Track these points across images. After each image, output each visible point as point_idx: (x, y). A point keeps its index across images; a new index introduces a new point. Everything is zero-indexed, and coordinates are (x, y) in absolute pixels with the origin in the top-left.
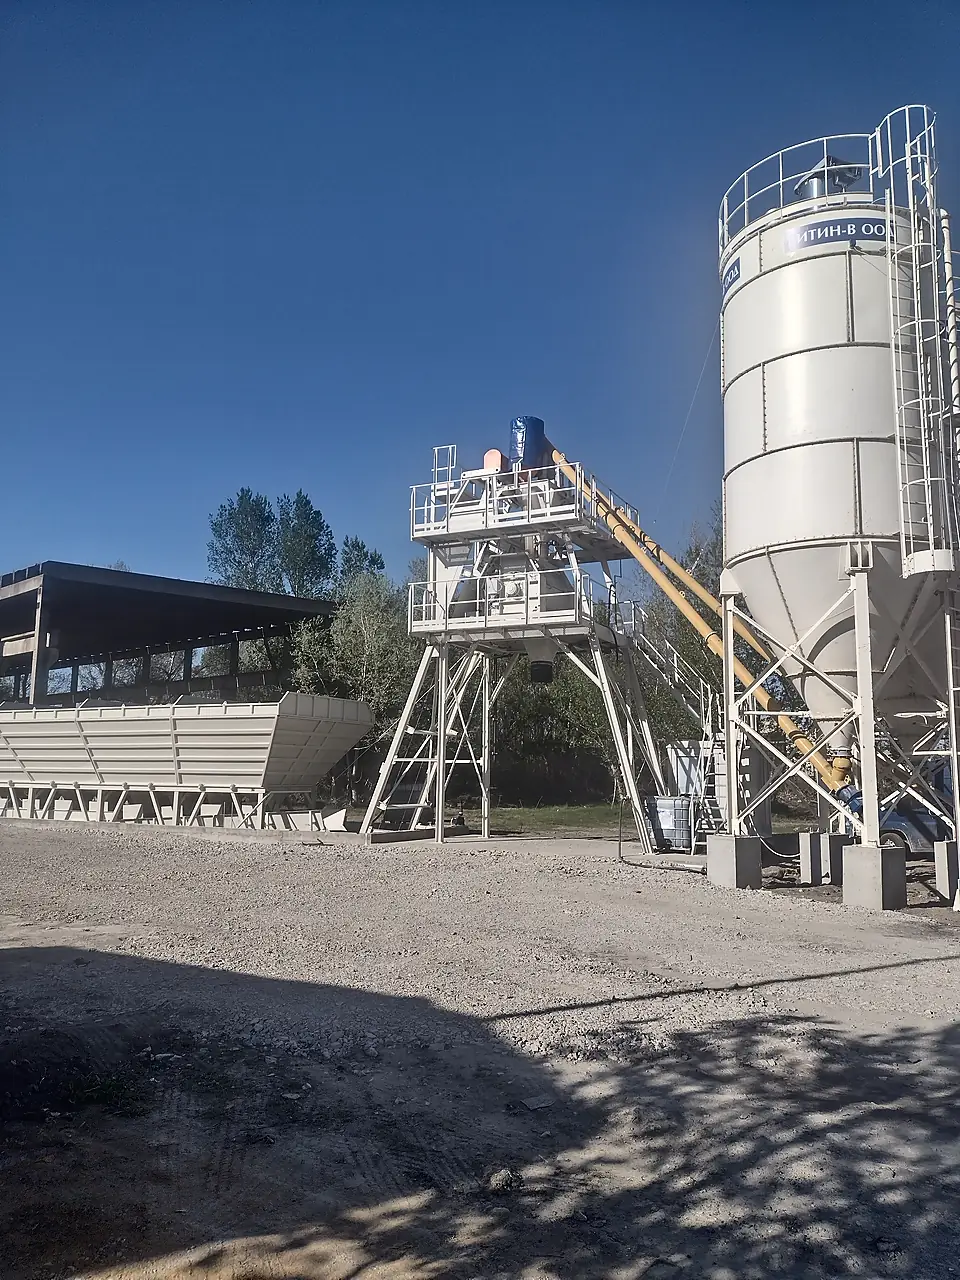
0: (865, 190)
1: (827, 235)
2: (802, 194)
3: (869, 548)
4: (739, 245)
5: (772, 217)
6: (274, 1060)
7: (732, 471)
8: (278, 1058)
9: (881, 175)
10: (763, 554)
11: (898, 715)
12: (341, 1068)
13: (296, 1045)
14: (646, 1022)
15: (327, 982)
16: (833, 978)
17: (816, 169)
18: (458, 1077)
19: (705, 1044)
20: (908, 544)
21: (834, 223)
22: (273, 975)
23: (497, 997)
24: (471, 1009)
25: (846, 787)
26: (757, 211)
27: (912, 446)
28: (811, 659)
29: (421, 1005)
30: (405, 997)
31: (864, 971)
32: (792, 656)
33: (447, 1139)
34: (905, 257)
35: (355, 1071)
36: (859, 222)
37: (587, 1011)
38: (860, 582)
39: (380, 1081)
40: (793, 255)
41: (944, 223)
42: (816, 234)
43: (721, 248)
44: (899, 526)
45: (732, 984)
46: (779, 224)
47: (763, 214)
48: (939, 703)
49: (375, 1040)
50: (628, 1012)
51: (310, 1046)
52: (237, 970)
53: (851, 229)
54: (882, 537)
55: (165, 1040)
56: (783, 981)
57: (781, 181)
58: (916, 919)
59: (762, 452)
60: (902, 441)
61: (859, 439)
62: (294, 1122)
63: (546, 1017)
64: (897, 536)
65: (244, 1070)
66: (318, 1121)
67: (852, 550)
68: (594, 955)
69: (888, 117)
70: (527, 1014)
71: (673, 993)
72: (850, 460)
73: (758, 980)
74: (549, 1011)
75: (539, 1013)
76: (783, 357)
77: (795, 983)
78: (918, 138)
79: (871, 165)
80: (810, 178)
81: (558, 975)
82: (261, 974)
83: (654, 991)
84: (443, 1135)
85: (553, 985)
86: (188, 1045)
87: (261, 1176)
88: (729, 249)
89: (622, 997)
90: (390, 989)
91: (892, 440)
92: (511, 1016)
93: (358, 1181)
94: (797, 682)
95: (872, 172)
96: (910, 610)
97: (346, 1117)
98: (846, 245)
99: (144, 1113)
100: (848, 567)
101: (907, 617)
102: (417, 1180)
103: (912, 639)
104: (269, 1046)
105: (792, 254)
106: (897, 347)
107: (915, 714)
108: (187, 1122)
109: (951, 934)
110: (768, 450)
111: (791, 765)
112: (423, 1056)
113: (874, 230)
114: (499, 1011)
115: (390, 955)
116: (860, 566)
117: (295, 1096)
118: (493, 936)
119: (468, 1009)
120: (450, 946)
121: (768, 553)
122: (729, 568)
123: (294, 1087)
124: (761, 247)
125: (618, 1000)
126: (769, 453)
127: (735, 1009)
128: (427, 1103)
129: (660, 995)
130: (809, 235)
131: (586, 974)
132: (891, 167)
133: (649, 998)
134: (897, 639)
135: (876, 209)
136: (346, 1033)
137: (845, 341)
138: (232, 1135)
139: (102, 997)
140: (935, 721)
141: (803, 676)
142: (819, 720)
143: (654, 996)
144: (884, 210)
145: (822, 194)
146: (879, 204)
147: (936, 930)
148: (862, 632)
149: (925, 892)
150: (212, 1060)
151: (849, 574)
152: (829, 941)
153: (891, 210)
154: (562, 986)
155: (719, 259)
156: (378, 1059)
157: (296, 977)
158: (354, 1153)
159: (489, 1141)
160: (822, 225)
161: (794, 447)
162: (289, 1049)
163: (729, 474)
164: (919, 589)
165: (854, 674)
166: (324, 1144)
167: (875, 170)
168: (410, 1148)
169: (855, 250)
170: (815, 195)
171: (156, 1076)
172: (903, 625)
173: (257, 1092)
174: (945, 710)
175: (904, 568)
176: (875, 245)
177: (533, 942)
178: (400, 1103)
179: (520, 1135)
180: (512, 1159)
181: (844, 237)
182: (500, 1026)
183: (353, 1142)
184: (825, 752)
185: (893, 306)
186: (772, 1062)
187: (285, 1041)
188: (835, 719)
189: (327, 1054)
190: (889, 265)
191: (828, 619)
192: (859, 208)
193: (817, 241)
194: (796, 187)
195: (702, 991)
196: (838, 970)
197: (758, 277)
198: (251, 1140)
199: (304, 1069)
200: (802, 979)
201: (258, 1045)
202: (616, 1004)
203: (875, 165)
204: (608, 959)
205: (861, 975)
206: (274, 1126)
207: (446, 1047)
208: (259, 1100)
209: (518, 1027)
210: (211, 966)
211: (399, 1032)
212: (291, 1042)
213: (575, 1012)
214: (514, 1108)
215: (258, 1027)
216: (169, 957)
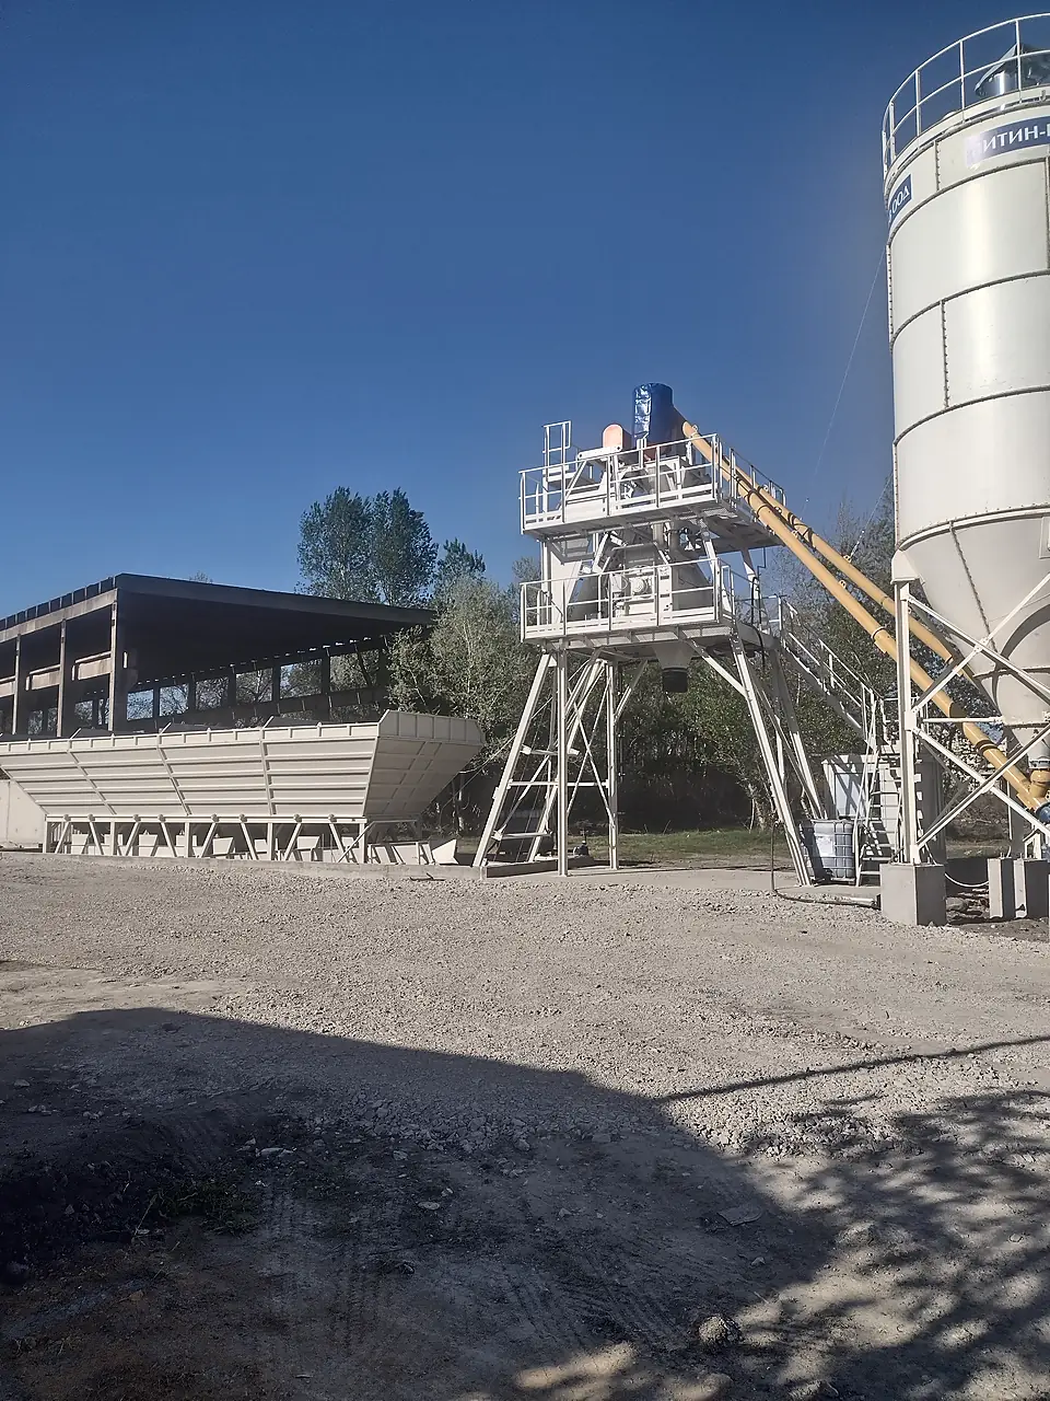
1: (1020, 140)
2: (986, 92)
4: (910, 160)
5: (951, 121)
6: (403, 1156)
7: (905, 433)
8: (409, 1153)
10: (948, 531)
12: (487, 1167)
13: (428, 1135)
14: (854, 1102)
15: (459, 1051)
17: (1008, 57)
18: (633, 1179)
19: (936, 1131)
21: (1030, 124)
22: (393, 1041)
23: (665, 1070)
24: (636, 1087)
25: (1048, 805)
26: (933, 115)
28: (1006, 653)
29: (574, 1082)
30: (554, 1071)
32: (983, 652)
33: (632, 1268)
35: (505, 1171)
37: (779, 1088)
39: (538, 1184)
40: (977, 168)
42: (1007, 138)
43: (885, 167)
45: (948, 1049)
46: (960, 130)
47: (939, 119)
49: (525, 1129)
50: (830, 1088)
51: (446, 1136)
52: (351, 1036)
55: (272, 1130)
56: (1009, 1044)
57: (962, 78)
59: (943, 408)
62: (435, 1242)
63: (729, 1096)
65: (369, 1169)
66: (467, 1241)
68: (767, 1012)
70: (706, 1093)
71: (878, 1063)
73: (978, 1043)
74: (732, 1088)
75: (719, 1091)
76: (967, 292)
77: (1025, 1047)
80: (996, 72)
81: (733, 1040)
82: (380, 1041)
83: (855, 1060)
84: (625, 1260)
85: (730, 1054)
86: (300, 1136)
87: (402, 1321)
88: (895, 170)
89: (817, 1069)
90: (533, 1060)
92: (686, 1095)
93: (525, 1330)
94: (987, 683)
97: (499, 1236)
98: (1045, 151)
99: (252, 1229)
102: (605, 1332)
104: (396, 1136)
105: (976, 166)
108: (303, 1241)
110: (951, 406)
111: (982, 780)
112: (588, 1153)
114: (671, 1089)
115: (528, 1014)
117: (434, 1206)
118: (644, 990)
119: (632, 1086)
120: (597, 1003)
121: (953, 529)
122: (904, 549)
123: (433, 1193)
124: (937, 159)
125: (813, 1073)
126: (952, 409)
127: (963, 1082)
128: (599, 1216)
129: (864, 1065)
130: (998, 140)
131: (764, 1040)
133: (850, 1069)
136: (489, 1121)
137: (1045, 269)
138: (360, 1261)
139: (195, 1073)
141: (995, 675)
142: (1015, 727)
143: (856, 1067)
145: (1012, 88)
150: (328, 1156)
154: (741, 1054)
155: (882, 181)
156: (530, 1154)
157: (419, 1044)
158: (516, 1288)
159: (684, 1272)
160: (1015, 127)
161: (983, 400)
162: (421, 1141)
163: (901, 437)
166: (476, 1275)
168: (588, 1282)
170: (1002, 91)
171: (262, 1177)
173: (389, 1199)
177: (692, 996)
178: (566, 1216)
179: (724, 1262)
180: (719, 1298)
181: (1042, 140)
182: (676, 1109)
183: (512, 1270)
184: (1024, 767)
186: (1029, 1158)
187: (415, 1130)
188: (1034, 725)
189: (468, 1147)
191: (1026, 607)
193: (1008, 148)
194: (978, 85)
195: (913, 1059)
197: (935, 196)
198: (383, 1269)
199: (444, 1167)
200: (1031, 1041)
201: (384, 1135)
202: (813, 1079)
204: (787, 1018)
206: (410, 1248)
207: (615, 1138)
208: (390, 1212)
209: (699, 1110)
210: (320, 1030)
211: (553, 1118)
212: (423, 1131)
213: (765, 1090)
214: (711, 1223)
215: (382, 1112)
216: (271, 1020)
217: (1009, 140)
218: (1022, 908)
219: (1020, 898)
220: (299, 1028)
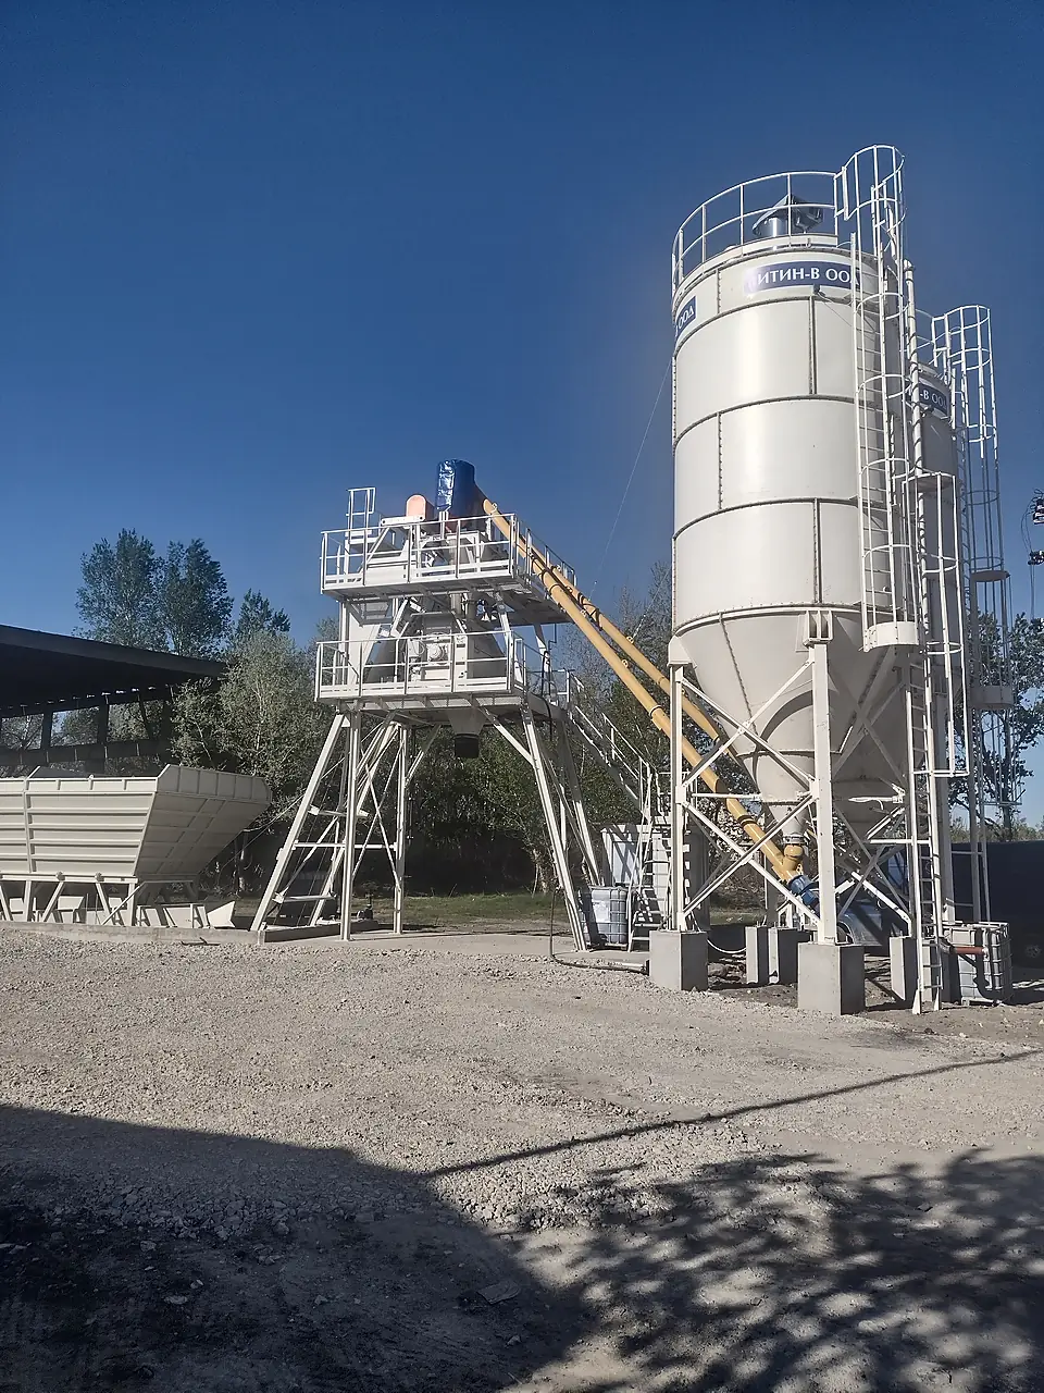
0: (830, 233)
1: (789, 278)
2: (760, 233)
3: (829, 618)
4: (696, 282)
5: (730, 255)
6: (152, 1246)
7: (683, 529)
8: (157, 1243)
9: (847, 218)
10: (717, 621)
11: (853, 799)
12: (242, 1255)
13: (181, 1223)
14: (616, 1171)
15: (220, 1130)
16: (812, 1101)
17: (780, 206)
18: (394, 1259)
20: (870, 615)
21: (797, 266)
22: (150, 1120)
23: (434, 1144)
24: (403, 1162)
25: (798, 877)
26: (717, 245)
27: (877, 510)
28: (765, 736)
29: (342, 1158)
30: (320, 1150)
31: (842, 1091)
32: (745, 733)
33: (387, 1355)
34: (871, 307)
35: (261, 1258)
36: (823, 266)
37: (544, 1159)
38: (818, 655)
39: (294, 1270)
40: (752, 297)
41: (909, 275)
42: (778, 275)
43: (673, 287)
44: (860, 596)
45: (703, 1114)
46: (738, 262)
47: (721, 251)
48: (895, 787)
49: (286, 1211)
50: (594, 1157)
51: (199, 1223)
52: (103, 1115)
53: (815, 274)
54: (842, 607)
56: (758, 1108)
57: (742, 217)
58: (879, 1025)
59: (717, 510)
60: (865, 504)
61: (820, 500)
62: (180, 1339)
63: (495, 1169)
64: (858, 606)
65: (112, 1262)
66: (214, 1337)
67: (811, 619)
68: (538, 1080)
69: (855, 156)
70: (473, 1166)
71: (639, 1130)
72: (810, 522)
73: (731, 1107)
74: (500, 1160)
75: (487, 1163)
76: (741, 407)
77: (773, 1110)
78: (884, 181)
79: (836, 206)
80: (770, 217)
81: (503, 1110)
82: (135, 1121)
83: (618, 1128)
84: (381, 1349)
85: (499, 1125)
86: (36, 1227)
88: (682, 290)
89: (583, 1137)
90: (299, 1137)
91: (854, 502)
92: (453, 1169)
94: (748, 763)
95: (837, 214)
96: (868, 687)
97: (250, 1329)
98: (809, 290)
100: (807, 638)
101: (864, 694)
103: (869, 717)
104: (146, 1225)
105: (751, 296)
106: (861, 403)
107: (869, 799)
108: (30, 1348)
109: (920, 1042)
110: (724, 508)
111: (742, 853)
112: (350, 1235)
113: (838, 275)
114: (438, 1163)
115: (297, 1088)
116: (819, 637)
117: (180, 1300)
118: (419, 1059)
119: (400, 1162)
120: (369, 1075)
121: (723, 620)
122: (679, 635)
123: (180, 1286)
124: (718, 286)
125: (579, 1141)
126: (725, 511)
127: (718, 1148)
128: (357, 1301)
129: (626, 1132)
130: (771, 276)
131: (533, 1109)
132: (857, 209)
133: (613, 1137)
134: (854, 717)
135: (840, 253)
136: (247, 1204)
137: (807, 394)
138: (94, 1367)
140: (890, 806)
141: (755, 755)
142: (771, 804)
143: (618, 1135)
144: (849, 255)
145: (783, 233)
146: (844, 249)
147: (902, 1038)
148: (821, 709)
149: (877, 992)
150: (67, 1251)
151: (807, 646)
152: (797, 1055)
153: (857, 256)
154: (510, 1124)
155: (670, 299)
156: (290, 1238)
157: (179, 1123)
159: (442, 1356)
160: (785, 267)
161: (751, 505)
162: (172, 1229)
163: (680, 532)
164: (878, 664)
165: (811, 755)
166: (222, 1374)
167: (840, 212)
169: (818, 296)
170: (775, 234)
172: (861, 702)
173: (132, 1295)
174: (901, 795)
175: (866, 641)
176: (840, 292)
177: (466, 1064)
178: (322, 1303)
179: (481, 1343)
180: (474, 1382)
181: (807, 281)
182: (442, 1184)
183: (261, 1367)
184: (779, 842)
185: (857, 359)
187: (166, 1218)
188: (788, 803)
189: (223, 1234)
190: (853, 314)
191: (785, 693)
192: (823, 251)
193: (779, 284)
194: (755, 226)
195: (671, 1125)
196: (814, 1091)
197: (715, 319)
198: (119, 1374)
199: (195, 1257)
200: (777, 1104)
201: (131, 1224)
202: (577, 1148)
203: (840, 207)
204: (557, 1086)
205: (840, 1097)
206: (153, 1347)
207: (377, 1217)
208: (132, 1309)
209: (464, 1184)
210: (68, 1110)
211: (315, 1198)
212: (175, 1218)
213: (530, 1161)
214: (470, 1302)
215: (131, 1199)
216: (13, 1099)
217: (781, 277)
218: (775, 974)
219: (774, 966)
220: (45, 1108)
